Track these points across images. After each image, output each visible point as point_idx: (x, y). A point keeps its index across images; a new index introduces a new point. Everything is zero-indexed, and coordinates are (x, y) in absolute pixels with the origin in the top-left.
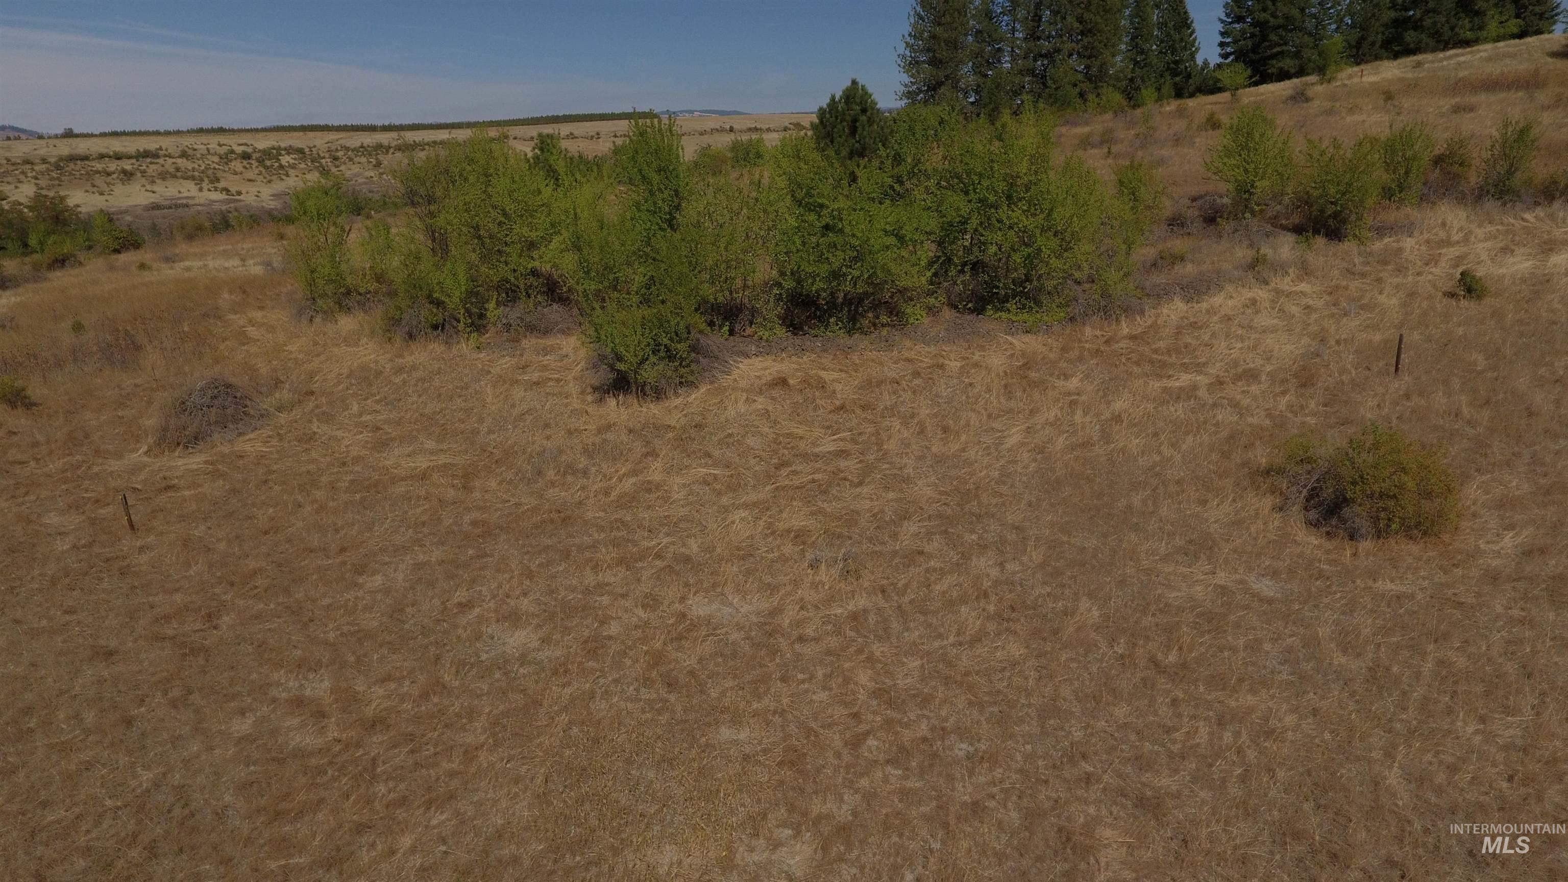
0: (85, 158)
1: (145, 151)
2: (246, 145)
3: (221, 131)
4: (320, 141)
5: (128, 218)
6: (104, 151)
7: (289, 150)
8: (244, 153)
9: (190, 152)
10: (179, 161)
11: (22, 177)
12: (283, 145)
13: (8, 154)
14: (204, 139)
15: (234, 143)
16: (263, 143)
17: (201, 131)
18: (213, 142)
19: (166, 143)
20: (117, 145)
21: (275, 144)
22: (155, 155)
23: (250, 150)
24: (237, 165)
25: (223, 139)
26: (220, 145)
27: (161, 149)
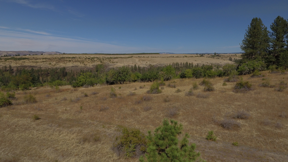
0: (64, 58)
1: (74, 57)
2: (89, 56)
3: (86, 54)
4: (101, 56)
5: (68, 68)
6: (67, 57)
7: (96, 58)
8: (89, 58)
9: (80, 57)
10: (78, 59)
11: (54, 61)
12: (95, 57)
13: (53, 57)
14: (83, 55)
15: (88, 56)
16: (92, 56)
17: (83, 54)
18: (84, 56)
19: (77, 56)
20: (70, 56)
21: (94, 57)
22: (75, 58)
23: (90, 57)
24: (87, 60)
25: (86, 55)
26: (85, 56)
27: (76, 57)
